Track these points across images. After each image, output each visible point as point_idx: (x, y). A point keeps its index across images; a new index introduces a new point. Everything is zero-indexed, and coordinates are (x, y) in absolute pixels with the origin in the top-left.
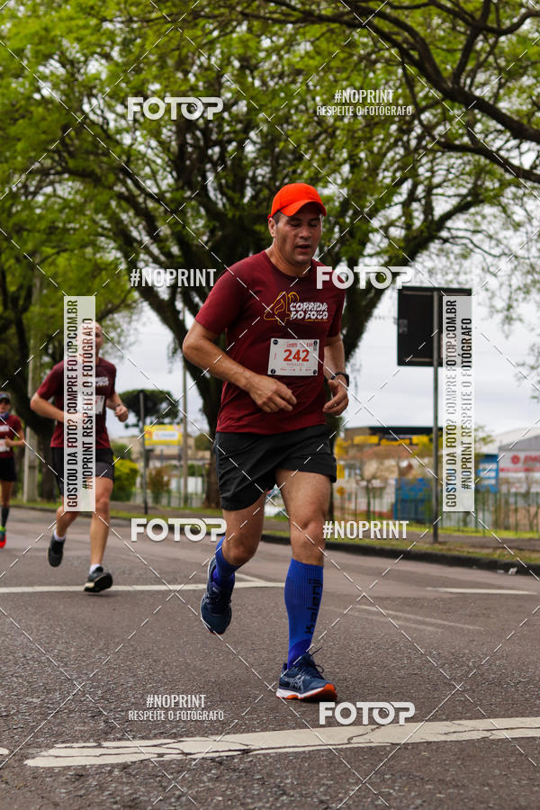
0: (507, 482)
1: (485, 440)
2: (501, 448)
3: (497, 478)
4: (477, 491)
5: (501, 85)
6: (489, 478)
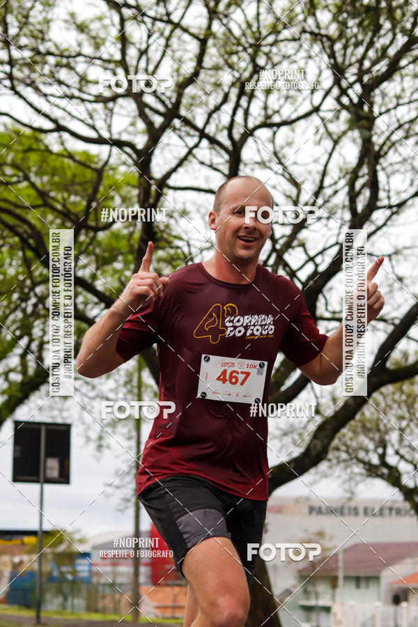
0: (99, 574)
1: (82, 541)
2: (95, 548)
3: (90, 571)
4: (74, 581)
5: (97, 269)
6: (83, 571)
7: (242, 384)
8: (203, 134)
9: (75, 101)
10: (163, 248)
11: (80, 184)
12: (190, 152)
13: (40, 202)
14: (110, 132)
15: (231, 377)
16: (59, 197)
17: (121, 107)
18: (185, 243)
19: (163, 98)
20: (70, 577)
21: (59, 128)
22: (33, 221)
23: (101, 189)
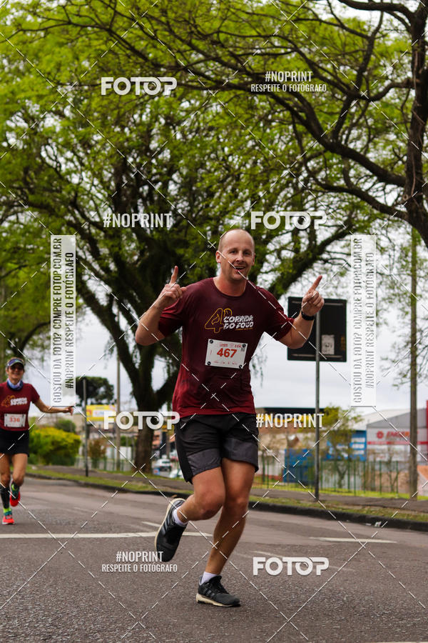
1: (356, 419)
2: (369, 426)
3: (365, 449)
4: (349, 459)
5: (370, 140)
6: (359, 449)
7: (232, 356)
11: (350, 54)
15: (225, 352)
16: (329, 67)
20: (346, 455)
22: (303, 95)
23: (373, 58)
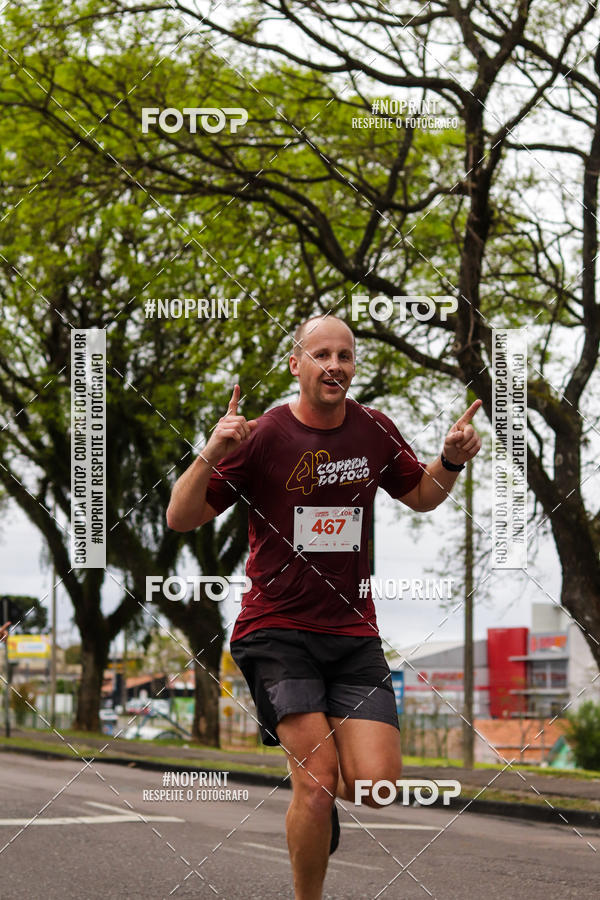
0: (414, 702)
2: (406, 665)
3: (402, 697)
5: (408, 266)
7: (338, 533)
8: (558, 67)
9: (372, 25)
10: (501, 235)
11: (381, 146)
12: (540, 93)
13: (326, 173)
14: (423, 69)
16: (351, 164)
17: (439, 31)
18: (534, 227)
19: (500, 15)
21: (351, 64)
22: (315, 202)
23: (412, 152)
